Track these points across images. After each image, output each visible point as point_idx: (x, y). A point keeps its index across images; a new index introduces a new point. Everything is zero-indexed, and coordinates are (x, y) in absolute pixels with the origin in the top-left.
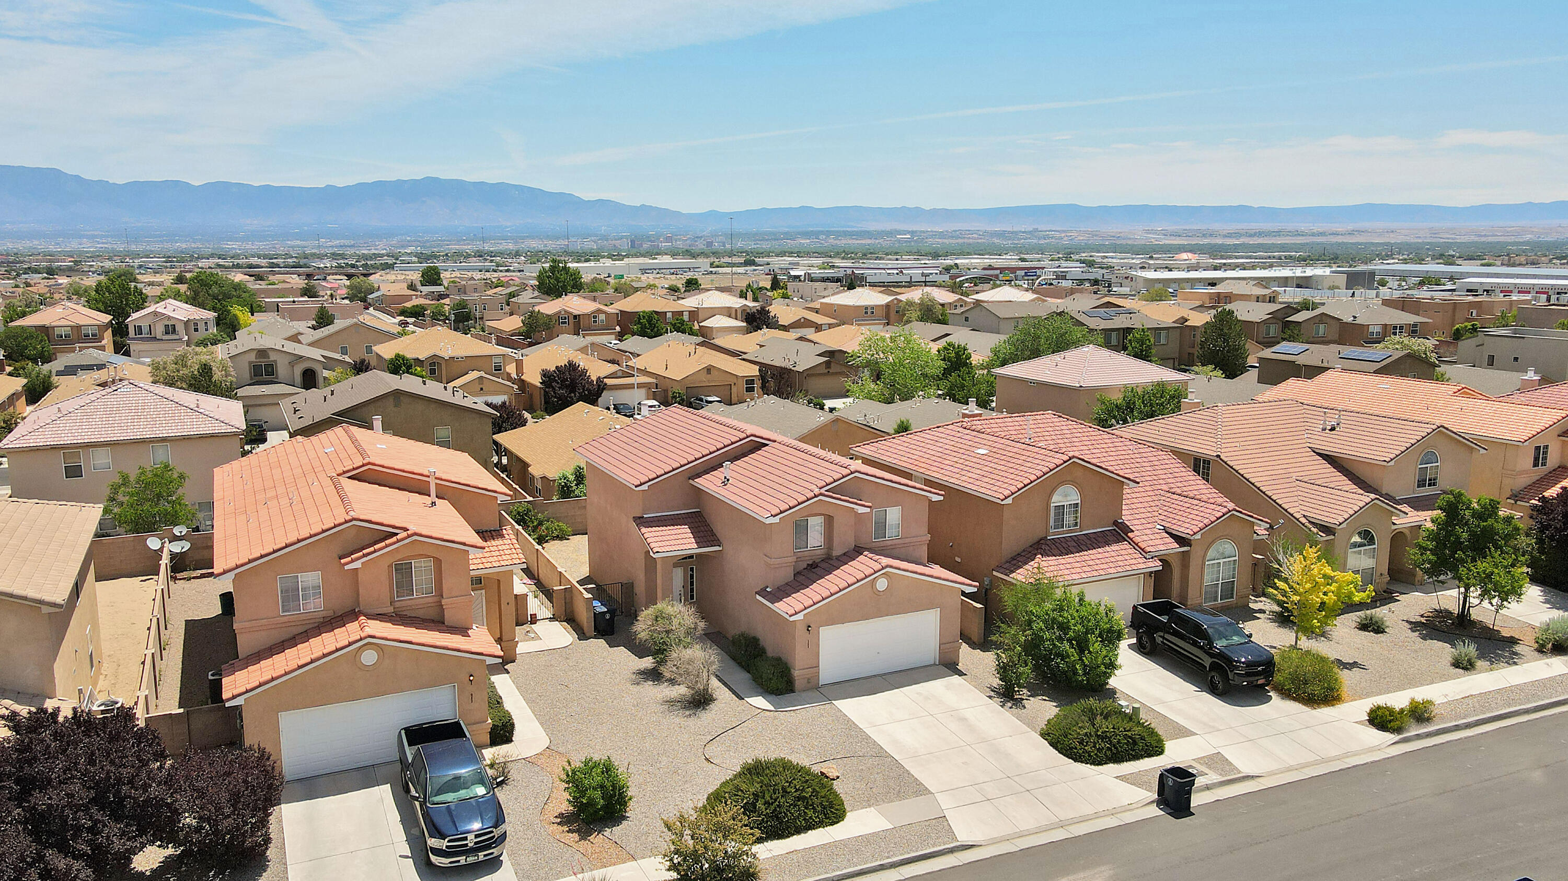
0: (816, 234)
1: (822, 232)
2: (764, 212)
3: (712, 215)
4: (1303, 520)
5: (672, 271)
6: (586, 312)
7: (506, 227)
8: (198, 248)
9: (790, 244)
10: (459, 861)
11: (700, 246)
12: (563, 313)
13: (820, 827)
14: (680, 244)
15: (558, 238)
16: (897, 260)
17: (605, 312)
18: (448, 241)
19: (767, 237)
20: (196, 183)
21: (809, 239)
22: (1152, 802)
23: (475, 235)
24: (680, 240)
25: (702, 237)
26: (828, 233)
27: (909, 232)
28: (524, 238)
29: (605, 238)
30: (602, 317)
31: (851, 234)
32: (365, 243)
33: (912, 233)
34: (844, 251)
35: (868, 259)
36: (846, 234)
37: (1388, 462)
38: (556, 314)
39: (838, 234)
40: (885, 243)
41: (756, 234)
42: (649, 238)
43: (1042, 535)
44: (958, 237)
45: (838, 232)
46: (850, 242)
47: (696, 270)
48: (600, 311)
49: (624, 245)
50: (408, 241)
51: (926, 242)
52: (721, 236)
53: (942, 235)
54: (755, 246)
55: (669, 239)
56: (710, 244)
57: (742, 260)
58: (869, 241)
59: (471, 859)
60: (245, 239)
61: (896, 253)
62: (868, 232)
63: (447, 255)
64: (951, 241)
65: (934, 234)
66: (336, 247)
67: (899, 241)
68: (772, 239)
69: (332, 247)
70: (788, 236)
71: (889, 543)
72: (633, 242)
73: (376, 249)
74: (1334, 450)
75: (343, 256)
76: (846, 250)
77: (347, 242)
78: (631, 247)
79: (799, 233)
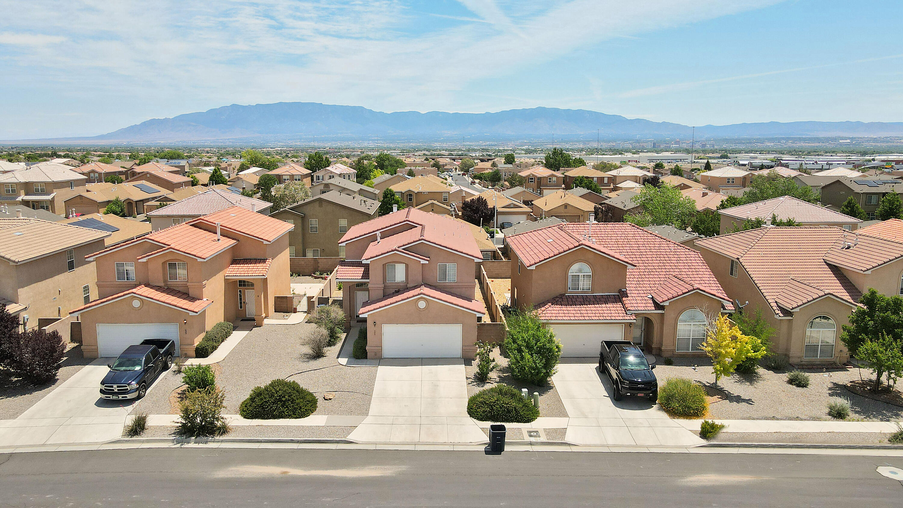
0: (779, 140)
1: (783, 139)
2: (744, 126)
3: (709, 128)
4: (774, 304)
5: (669, 161)
6: (545, 175)
7: (581, 135)
8: (420, 146)
9: (760, 146)
10: (110, 397)
11: (698, 146)
12: (531, 176)
13: (288, 418)
14: (685, 146)
15: (609, 142)
16: (832, 156)
17: (556, 176)
18: (547, 143)
19: (744, 142)
20: (423, 112)
21: (773, 143)
22: (485, 444)
23: (562, 139)
24: (685, 143)
25: (699, 141)
26: (787, 139)
27: (849, 138)
28: (589, 141)
29: (638, 141)
30: (554, 179)
31: (805, 140)
32: (502, 144)
33: (852, 139)
34: (795, 150)
35: (810, 156)
36: (800, 139)
37: (864, 271)
38: (527, 176)
39: (795, 140)
40: (829, 146)
41: (736, 139)
42: (665, 142)
43: (561, 291)
44: (887, 142)
45: (795, 138)
46: (803, 145)
47: (685, 161)
48: (553, 175)
49: (650, 146)
50: (525, 143)
51: (862, 145)
52: (712, 140)
53: (875, 140)
54: (735, 147)
55: (677, 143)
56: (704, 146)
57: (719, 155)
58: (817, 144)
59: (115, 397)
60: (442, 142)
61: (833, 152)
62: (817, 138)
63: (542, 150)
64: (882, 144)
65: (869, 140)
66: (487, 145)
67: (841, 144)
68: (747, 143)
69: (485, 145)
70: (759, 141)
71: (448, 284)
72: (654, 144)
73: (507, 147)
74: (843, 263)
75: (487, 150)
76: (796, 150)
77: (493, 143)
78: (653, 147)
79: (767, 139)
